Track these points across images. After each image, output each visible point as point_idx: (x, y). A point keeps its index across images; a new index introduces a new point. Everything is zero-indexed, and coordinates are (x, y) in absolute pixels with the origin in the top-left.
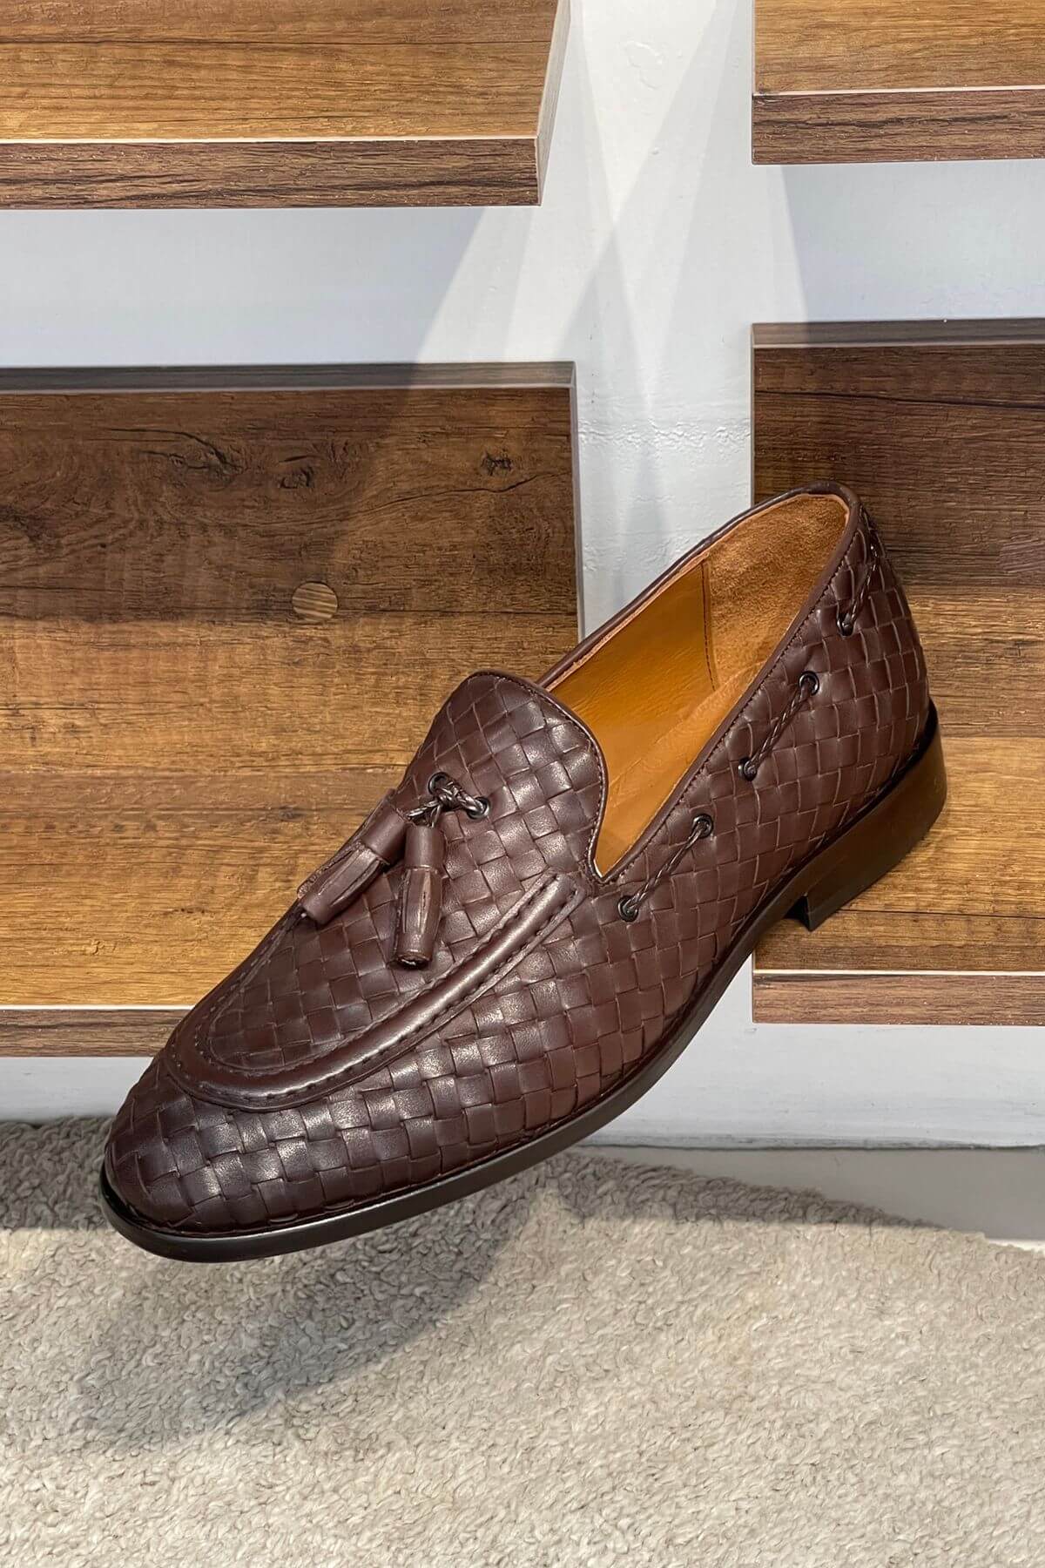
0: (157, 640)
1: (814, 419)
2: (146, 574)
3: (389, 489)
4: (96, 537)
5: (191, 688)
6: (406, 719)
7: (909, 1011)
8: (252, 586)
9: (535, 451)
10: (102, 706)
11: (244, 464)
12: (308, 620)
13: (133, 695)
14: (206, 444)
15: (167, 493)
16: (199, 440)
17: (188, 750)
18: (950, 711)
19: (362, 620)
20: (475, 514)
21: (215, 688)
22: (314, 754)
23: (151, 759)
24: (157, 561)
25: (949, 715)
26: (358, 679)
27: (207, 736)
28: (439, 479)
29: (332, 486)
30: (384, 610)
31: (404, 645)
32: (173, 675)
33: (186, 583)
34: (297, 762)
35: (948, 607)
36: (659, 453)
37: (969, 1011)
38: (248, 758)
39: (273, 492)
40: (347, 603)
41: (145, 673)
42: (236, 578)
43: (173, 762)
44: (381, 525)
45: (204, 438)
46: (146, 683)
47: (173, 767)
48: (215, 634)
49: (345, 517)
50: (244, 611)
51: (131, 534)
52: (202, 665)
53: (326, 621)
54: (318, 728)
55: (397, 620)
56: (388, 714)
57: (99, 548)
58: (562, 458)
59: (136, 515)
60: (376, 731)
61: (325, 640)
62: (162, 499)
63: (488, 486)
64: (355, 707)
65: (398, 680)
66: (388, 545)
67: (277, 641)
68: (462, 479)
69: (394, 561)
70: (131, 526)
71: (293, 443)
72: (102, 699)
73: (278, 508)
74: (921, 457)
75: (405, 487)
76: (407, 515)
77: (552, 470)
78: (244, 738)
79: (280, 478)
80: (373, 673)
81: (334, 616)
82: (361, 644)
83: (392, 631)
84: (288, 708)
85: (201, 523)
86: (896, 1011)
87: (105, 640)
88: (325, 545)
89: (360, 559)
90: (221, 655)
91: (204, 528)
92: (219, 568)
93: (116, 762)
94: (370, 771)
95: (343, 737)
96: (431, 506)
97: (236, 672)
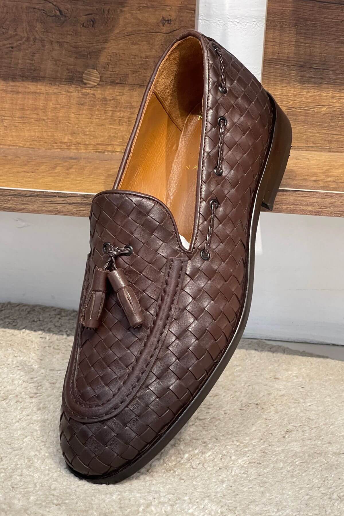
0: (29, 90)
1: (290, 9)
2: (28, 61)
3: (124, 30)
4: (10, 44)
5: (40, 112)
6: (122, 132)
7: (309, 208)
8: (68, 69)
9: (181, 17)
10: (6, 118)
11: (69, 16)
12: (88, 86)
13: (18, 114)
14: (55, 6)
15: (39, 26)
16: (53, 4)
17: (37, 139)
18: (335, 141)
19: (109, 87)
20: (156, 43)
21: (50, 113)
22: (85, 144)
23: (22, 143)
24: (32, 56)
25: (335, 143)
26: (105, 113)
27: (45, 134)
28: (143, 27)
29: (102, 27)
30: (118, 83)
31: (123, 99)
32: (34, 106)
33: (42, 66)
34: (78, 148)
35: (337, 95)
36: (229, 30)
37: (334, 209)
38: (59, 144)
39: (79, 28)
40: (103, 79)
41: (23, 105)
42: (62, 66)
43: (31, 144)
44: (120, 46)
45: (55, 3)
46: (23, 109)
47: (31, 147)
48: (52, 89)
49: (106, 41)
50: (64, 80)
51: (23, 43)
52: (45, 103)
53: (95, 86)
54: (88, 133)
55: (122, 88)
56: (115, 129)
57: (11, 49)
58: (191, 20)
59: (26, 35)
60: (110, 136)
61: (94, 95)
62: (36, 29)
63: (162, 31)
64: (103, 125)
65: (120, 114)
66: (121, 55)
67: (75, 94)
68: (152, 27)
69: (123, 62)
70: (24, 39)
71: (88, 8)
72: (6, 115)
73: (81, 36)
74: (332, 28)
75: (130, 29)
76: (130, 42)
77: (187, 25)
78: (59, 135)
79: (82, 23)
80: (111, 111)
81: (98, 85)
82: (107, 98)
83: (120, 93)
84: (77, 123)
85: (51, 40)
86: (305, 208)
87: (9, 89)
88: (97, 53)
89: (110, 60)
90: (53, 97)
91: (51, 43)
92: (56, 61)
93: (8, 143)
94: (106, 153)
95: (97, 138)
96: (140, 38)
97: (58, 106)
